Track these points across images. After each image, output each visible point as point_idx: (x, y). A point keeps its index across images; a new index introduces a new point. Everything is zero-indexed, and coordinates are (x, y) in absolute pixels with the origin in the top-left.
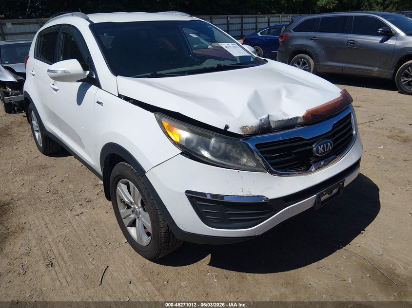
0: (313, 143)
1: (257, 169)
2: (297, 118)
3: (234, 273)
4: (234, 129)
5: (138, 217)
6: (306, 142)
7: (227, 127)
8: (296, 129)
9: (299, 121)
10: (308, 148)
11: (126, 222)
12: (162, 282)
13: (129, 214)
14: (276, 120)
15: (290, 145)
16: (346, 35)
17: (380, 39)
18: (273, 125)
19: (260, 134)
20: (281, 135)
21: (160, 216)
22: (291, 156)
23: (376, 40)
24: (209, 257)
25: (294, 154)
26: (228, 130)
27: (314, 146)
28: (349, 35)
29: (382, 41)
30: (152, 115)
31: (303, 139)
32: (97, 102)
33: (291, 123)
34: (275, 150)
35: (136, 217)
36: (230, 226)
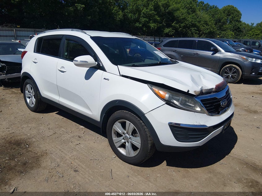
0: (220, 101)
1: (201, 112)
2: (212, 88)
3: (182, 169)
4: (191, 92)
5: (127, 141)
6: (218, 100)
7: (188, 91)
8: (212, 94)
9: (213, 90)
10: (219, 103)
11: (117, 145)
12: (146, 175)
13: (120, 140)
14: (205, 89)
15: (212, 101)
16: (193, 50)
17: (212, 53)
18: (204, 91)
19: (201, 95)
20: (209, 96)
21: (148, 138)
22: (213, 106)
23: (210, 53)
24: (165, 162)
25: (214, 105)
26: (189, 92)
27: (221, 102)
28: (195, 50)
29: (212, 54)
30: (146, 85)
31: (217, 99)
32: (104, 79)
33: (210, 91)
34: (208, 103)
35: (126, 141)
36: (189, 141)
